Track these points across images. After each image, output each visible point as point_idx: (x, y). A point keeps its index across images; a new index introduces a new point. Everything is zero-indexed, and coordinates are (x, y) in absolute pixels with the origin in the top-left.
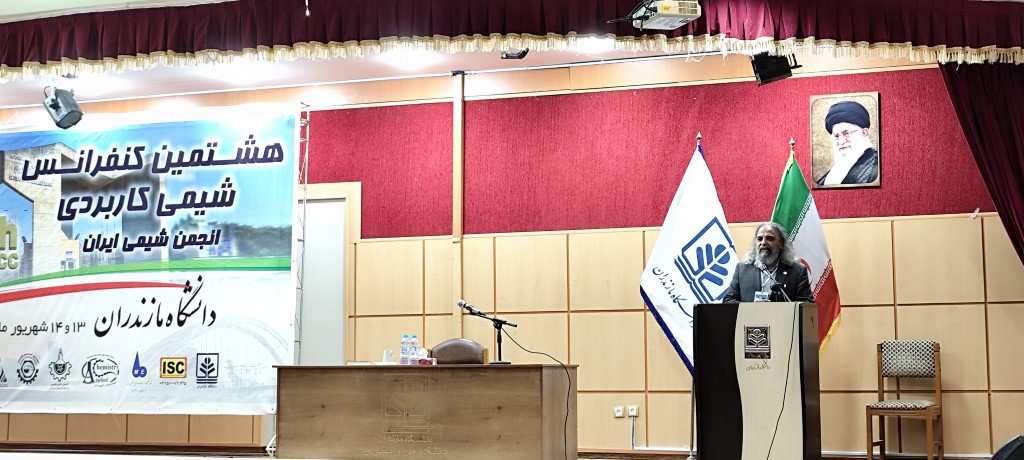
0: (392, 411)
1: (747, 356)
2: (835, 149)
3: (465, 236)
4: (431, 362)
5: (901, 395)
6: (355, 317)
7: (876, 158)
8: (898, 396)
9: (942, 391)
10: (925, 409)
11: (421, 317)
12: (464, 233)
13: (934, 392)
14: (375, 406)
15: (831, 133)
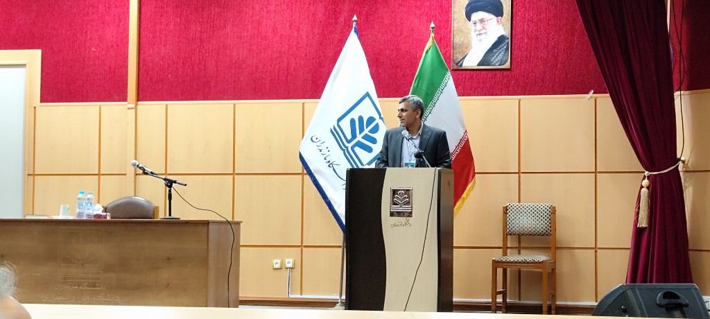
0: (68, 261)
1: (392, 214)
2: (473, 34)
3: (139, 103)
4: (105, 217)
5: (522, 251)
6: (34, 175)
7: (508, 44)
8: (519, 251)
9: (557, 248)
10: (542, 262)
11: (97, 177)
12: (138, 101)
13: (550, 248)
14: (51, 256)
15: (469, 20)
